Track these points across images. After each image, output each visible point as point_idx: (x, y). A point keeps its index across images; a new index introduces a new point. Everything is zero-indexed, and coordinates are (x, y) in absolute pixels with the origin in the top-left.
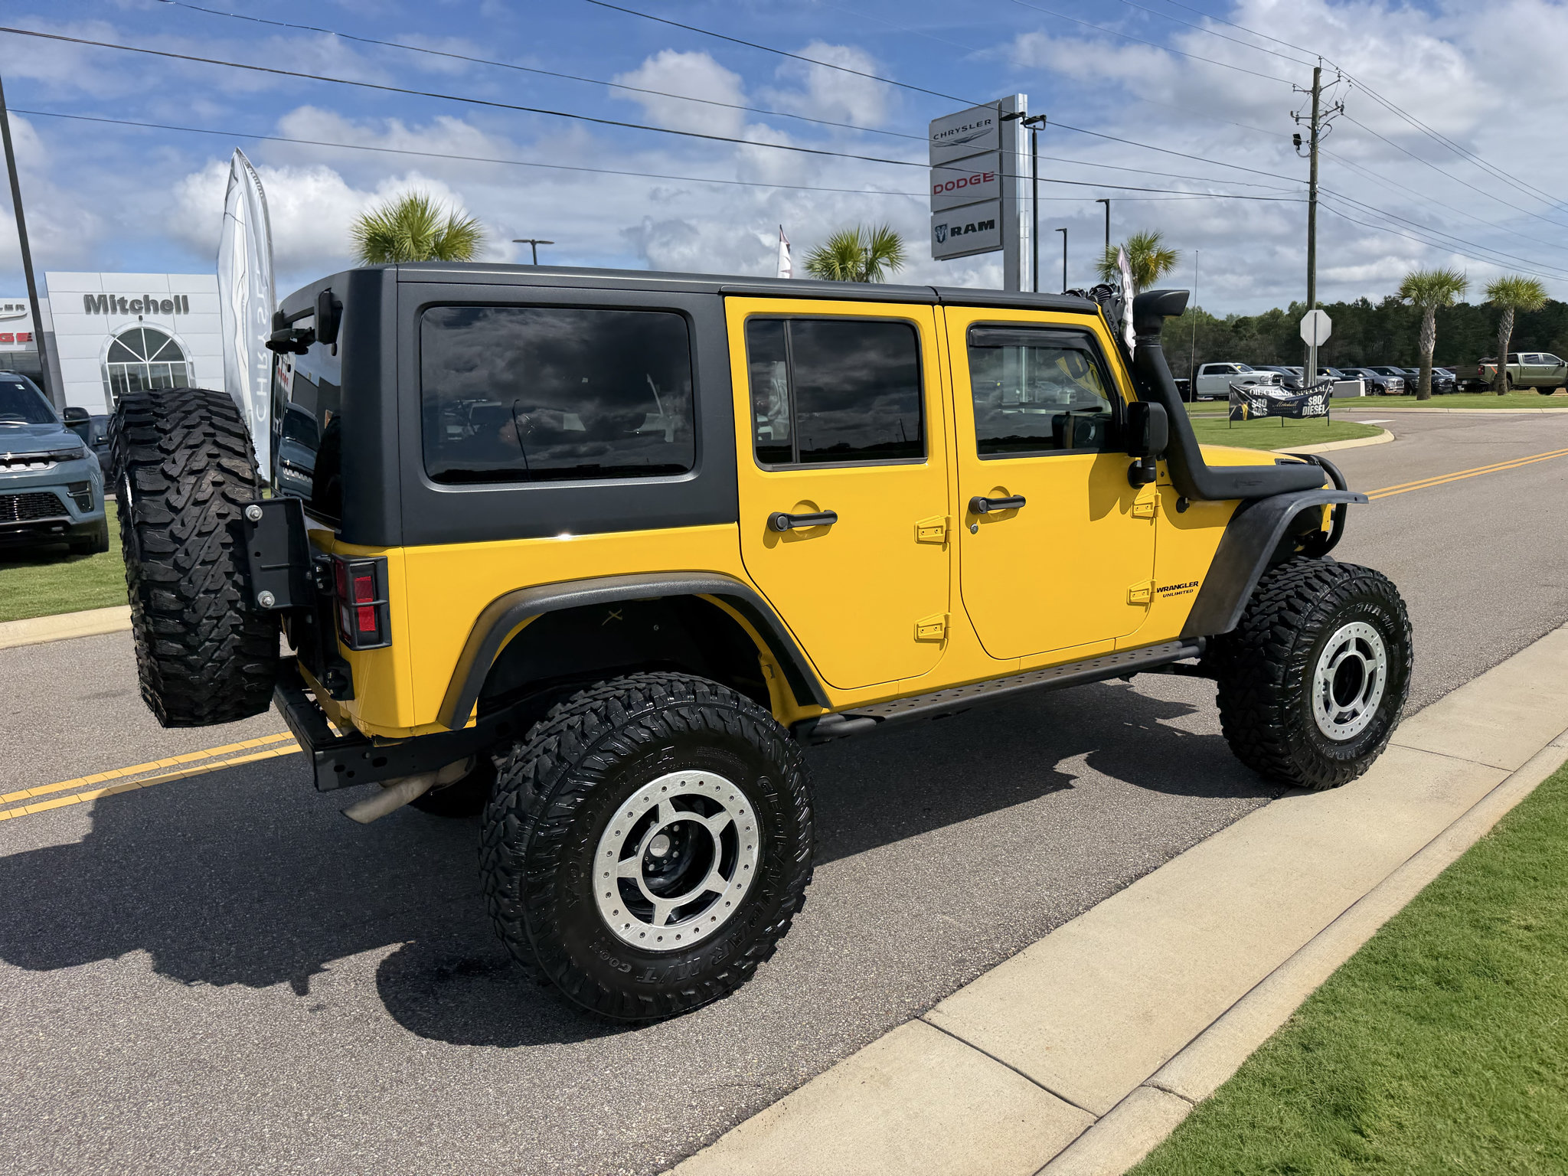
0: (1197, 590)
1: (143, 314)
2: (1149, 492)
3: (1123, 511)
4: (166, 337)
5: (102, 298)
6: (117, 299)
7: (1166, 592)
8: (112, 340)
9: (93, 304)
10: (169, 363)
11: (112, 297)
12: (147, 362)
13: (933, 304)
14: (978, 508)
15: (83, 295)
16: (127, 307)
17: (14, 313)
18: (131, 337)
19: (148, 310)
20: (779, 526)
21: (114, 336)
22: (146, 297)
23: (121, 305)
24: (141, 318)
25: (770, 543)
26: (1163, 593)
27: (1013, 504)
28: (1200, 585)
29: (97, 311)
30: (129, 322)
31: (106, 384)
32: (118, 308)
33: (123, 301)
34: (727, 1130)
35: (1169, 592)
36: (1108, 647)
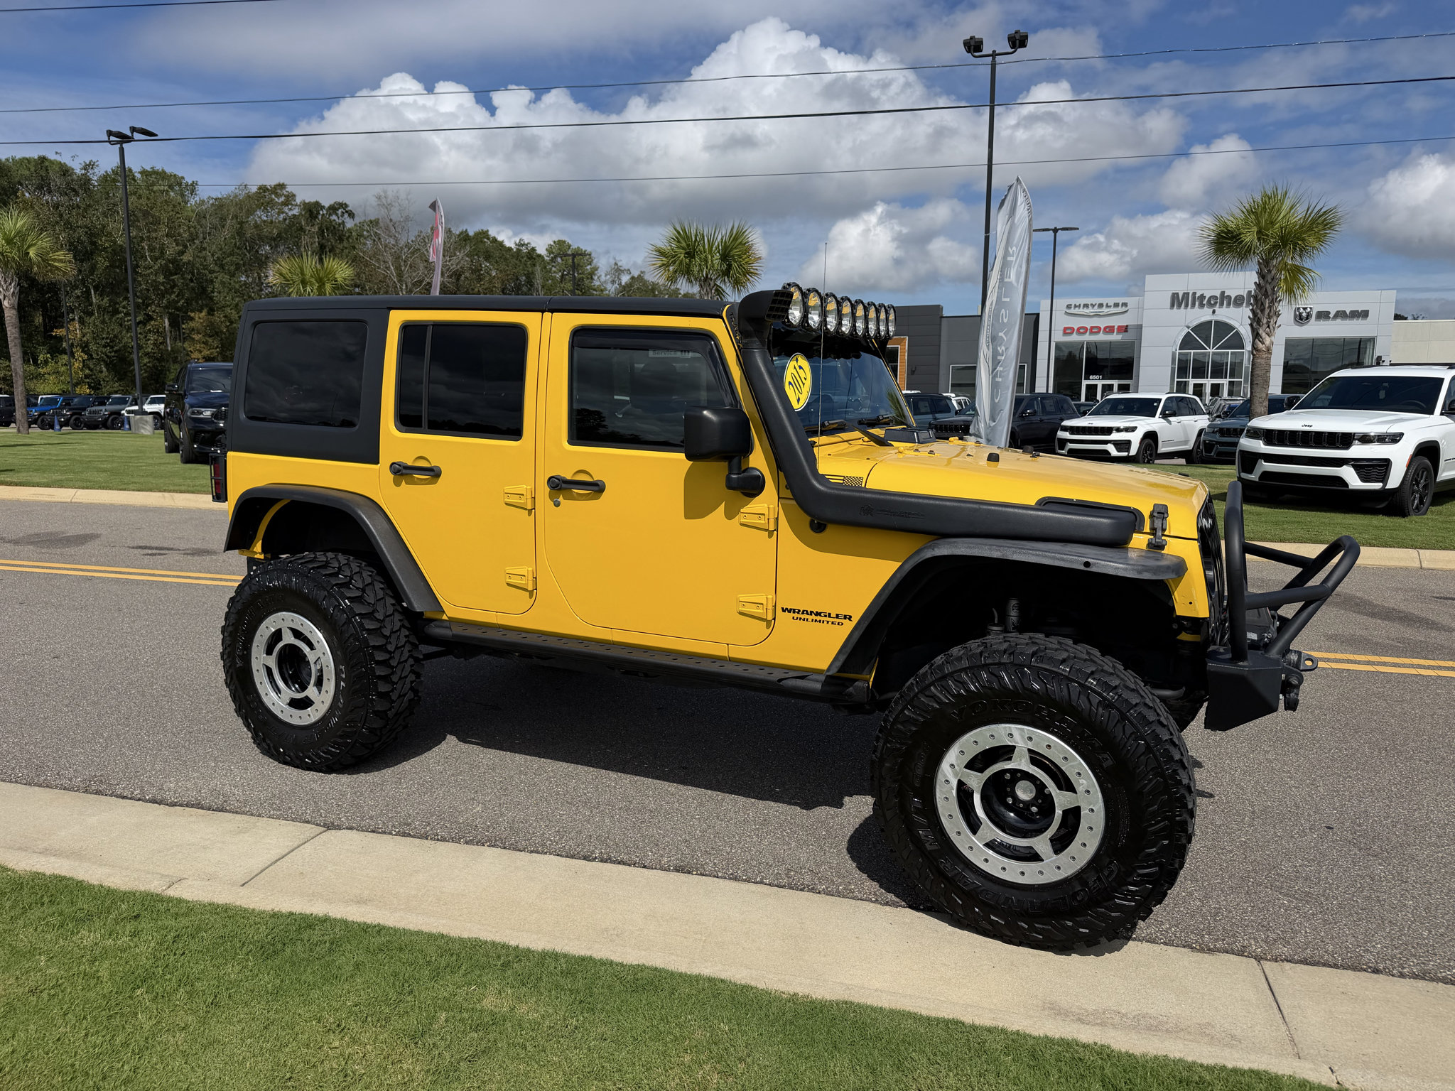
0: (849, 626)
1: (1217, 309)
2: (767, 502)
3: (730, 515)
4: (1232, 328)
5: (1186, 295)
6: (1197, 296)
7: (796, 615)
8: (1187, 330)
9: (1178, 301)
10: (1230, 351)
11: (1194, 294)
12: (1211, 351)
13: (543, 312)
14: (559, 486)
15: (1170, 293)
16: (1205, 302)
17: (1120, 309)
18: (1202, 328)
19: (1222, 305)
20: (401, 472)
21: (1188, 327)
22: (1223, 293)
23: (1199, 301)
24: (1214, 312)
25: (397, 484)
26: (792, 614)
27: (597, 488)
28: (855, 620)
29: (1179, 306)
30: (1203, 315)
31: (1173, 369)
32: (1197, 303)
33: (1202, 297)
34: (181, 805)
35: (803, 616)
36: (720, 651)
